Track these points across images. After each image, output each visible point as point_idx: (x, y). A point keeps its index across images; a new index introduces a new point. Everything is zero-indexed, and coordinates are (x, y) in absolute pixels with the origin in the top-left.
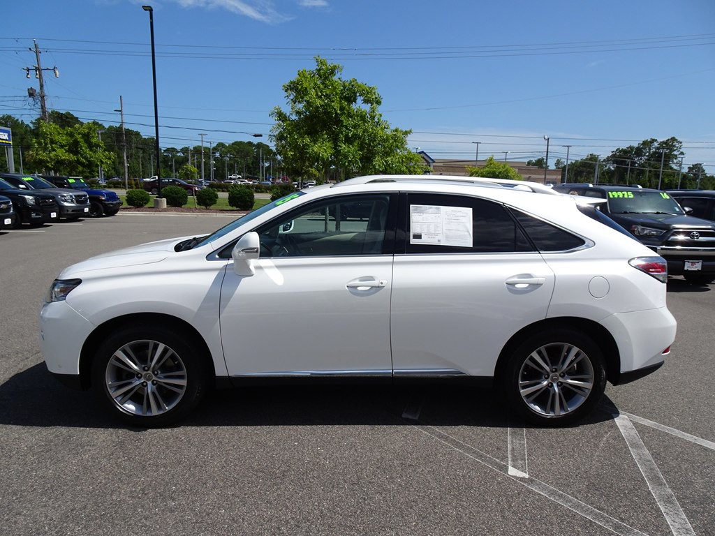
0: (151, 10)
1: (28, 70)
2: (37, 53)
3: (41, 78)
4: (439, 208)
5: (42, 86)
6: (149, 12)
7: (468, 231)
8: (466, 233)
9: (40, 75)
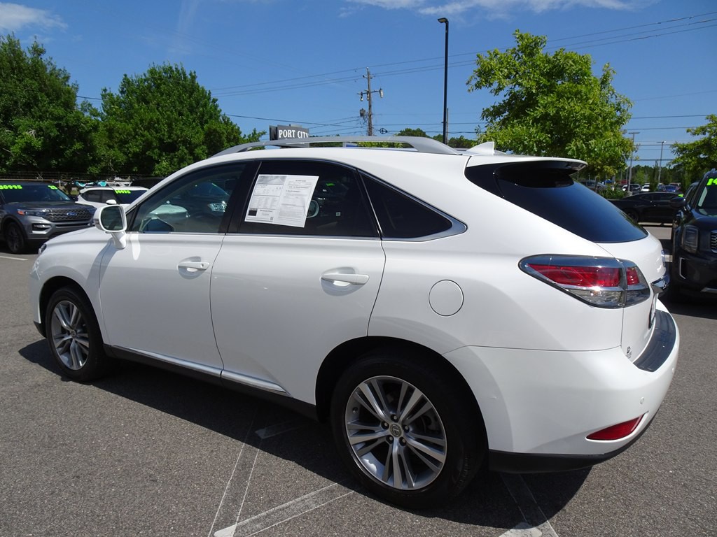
0: (446, 21)
1: (362, 94)
2: (369, 79)
3: (370, 100)
4: (284, 178)
5: (370, 106)
6: (444, 24)
7: (304, 207)
8: (302, 209)
9: (370, 97)
